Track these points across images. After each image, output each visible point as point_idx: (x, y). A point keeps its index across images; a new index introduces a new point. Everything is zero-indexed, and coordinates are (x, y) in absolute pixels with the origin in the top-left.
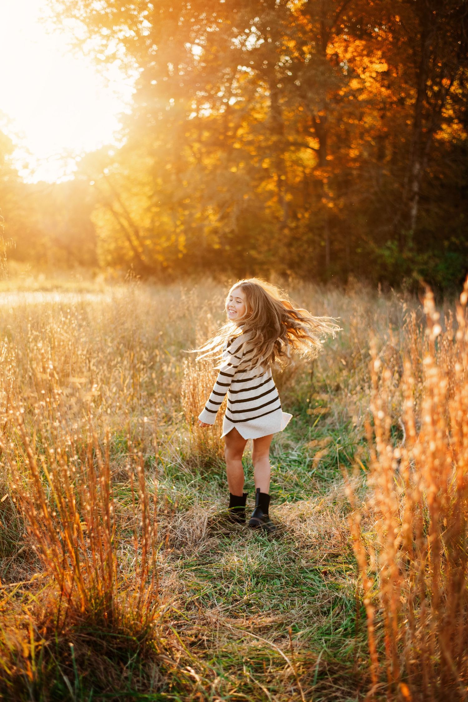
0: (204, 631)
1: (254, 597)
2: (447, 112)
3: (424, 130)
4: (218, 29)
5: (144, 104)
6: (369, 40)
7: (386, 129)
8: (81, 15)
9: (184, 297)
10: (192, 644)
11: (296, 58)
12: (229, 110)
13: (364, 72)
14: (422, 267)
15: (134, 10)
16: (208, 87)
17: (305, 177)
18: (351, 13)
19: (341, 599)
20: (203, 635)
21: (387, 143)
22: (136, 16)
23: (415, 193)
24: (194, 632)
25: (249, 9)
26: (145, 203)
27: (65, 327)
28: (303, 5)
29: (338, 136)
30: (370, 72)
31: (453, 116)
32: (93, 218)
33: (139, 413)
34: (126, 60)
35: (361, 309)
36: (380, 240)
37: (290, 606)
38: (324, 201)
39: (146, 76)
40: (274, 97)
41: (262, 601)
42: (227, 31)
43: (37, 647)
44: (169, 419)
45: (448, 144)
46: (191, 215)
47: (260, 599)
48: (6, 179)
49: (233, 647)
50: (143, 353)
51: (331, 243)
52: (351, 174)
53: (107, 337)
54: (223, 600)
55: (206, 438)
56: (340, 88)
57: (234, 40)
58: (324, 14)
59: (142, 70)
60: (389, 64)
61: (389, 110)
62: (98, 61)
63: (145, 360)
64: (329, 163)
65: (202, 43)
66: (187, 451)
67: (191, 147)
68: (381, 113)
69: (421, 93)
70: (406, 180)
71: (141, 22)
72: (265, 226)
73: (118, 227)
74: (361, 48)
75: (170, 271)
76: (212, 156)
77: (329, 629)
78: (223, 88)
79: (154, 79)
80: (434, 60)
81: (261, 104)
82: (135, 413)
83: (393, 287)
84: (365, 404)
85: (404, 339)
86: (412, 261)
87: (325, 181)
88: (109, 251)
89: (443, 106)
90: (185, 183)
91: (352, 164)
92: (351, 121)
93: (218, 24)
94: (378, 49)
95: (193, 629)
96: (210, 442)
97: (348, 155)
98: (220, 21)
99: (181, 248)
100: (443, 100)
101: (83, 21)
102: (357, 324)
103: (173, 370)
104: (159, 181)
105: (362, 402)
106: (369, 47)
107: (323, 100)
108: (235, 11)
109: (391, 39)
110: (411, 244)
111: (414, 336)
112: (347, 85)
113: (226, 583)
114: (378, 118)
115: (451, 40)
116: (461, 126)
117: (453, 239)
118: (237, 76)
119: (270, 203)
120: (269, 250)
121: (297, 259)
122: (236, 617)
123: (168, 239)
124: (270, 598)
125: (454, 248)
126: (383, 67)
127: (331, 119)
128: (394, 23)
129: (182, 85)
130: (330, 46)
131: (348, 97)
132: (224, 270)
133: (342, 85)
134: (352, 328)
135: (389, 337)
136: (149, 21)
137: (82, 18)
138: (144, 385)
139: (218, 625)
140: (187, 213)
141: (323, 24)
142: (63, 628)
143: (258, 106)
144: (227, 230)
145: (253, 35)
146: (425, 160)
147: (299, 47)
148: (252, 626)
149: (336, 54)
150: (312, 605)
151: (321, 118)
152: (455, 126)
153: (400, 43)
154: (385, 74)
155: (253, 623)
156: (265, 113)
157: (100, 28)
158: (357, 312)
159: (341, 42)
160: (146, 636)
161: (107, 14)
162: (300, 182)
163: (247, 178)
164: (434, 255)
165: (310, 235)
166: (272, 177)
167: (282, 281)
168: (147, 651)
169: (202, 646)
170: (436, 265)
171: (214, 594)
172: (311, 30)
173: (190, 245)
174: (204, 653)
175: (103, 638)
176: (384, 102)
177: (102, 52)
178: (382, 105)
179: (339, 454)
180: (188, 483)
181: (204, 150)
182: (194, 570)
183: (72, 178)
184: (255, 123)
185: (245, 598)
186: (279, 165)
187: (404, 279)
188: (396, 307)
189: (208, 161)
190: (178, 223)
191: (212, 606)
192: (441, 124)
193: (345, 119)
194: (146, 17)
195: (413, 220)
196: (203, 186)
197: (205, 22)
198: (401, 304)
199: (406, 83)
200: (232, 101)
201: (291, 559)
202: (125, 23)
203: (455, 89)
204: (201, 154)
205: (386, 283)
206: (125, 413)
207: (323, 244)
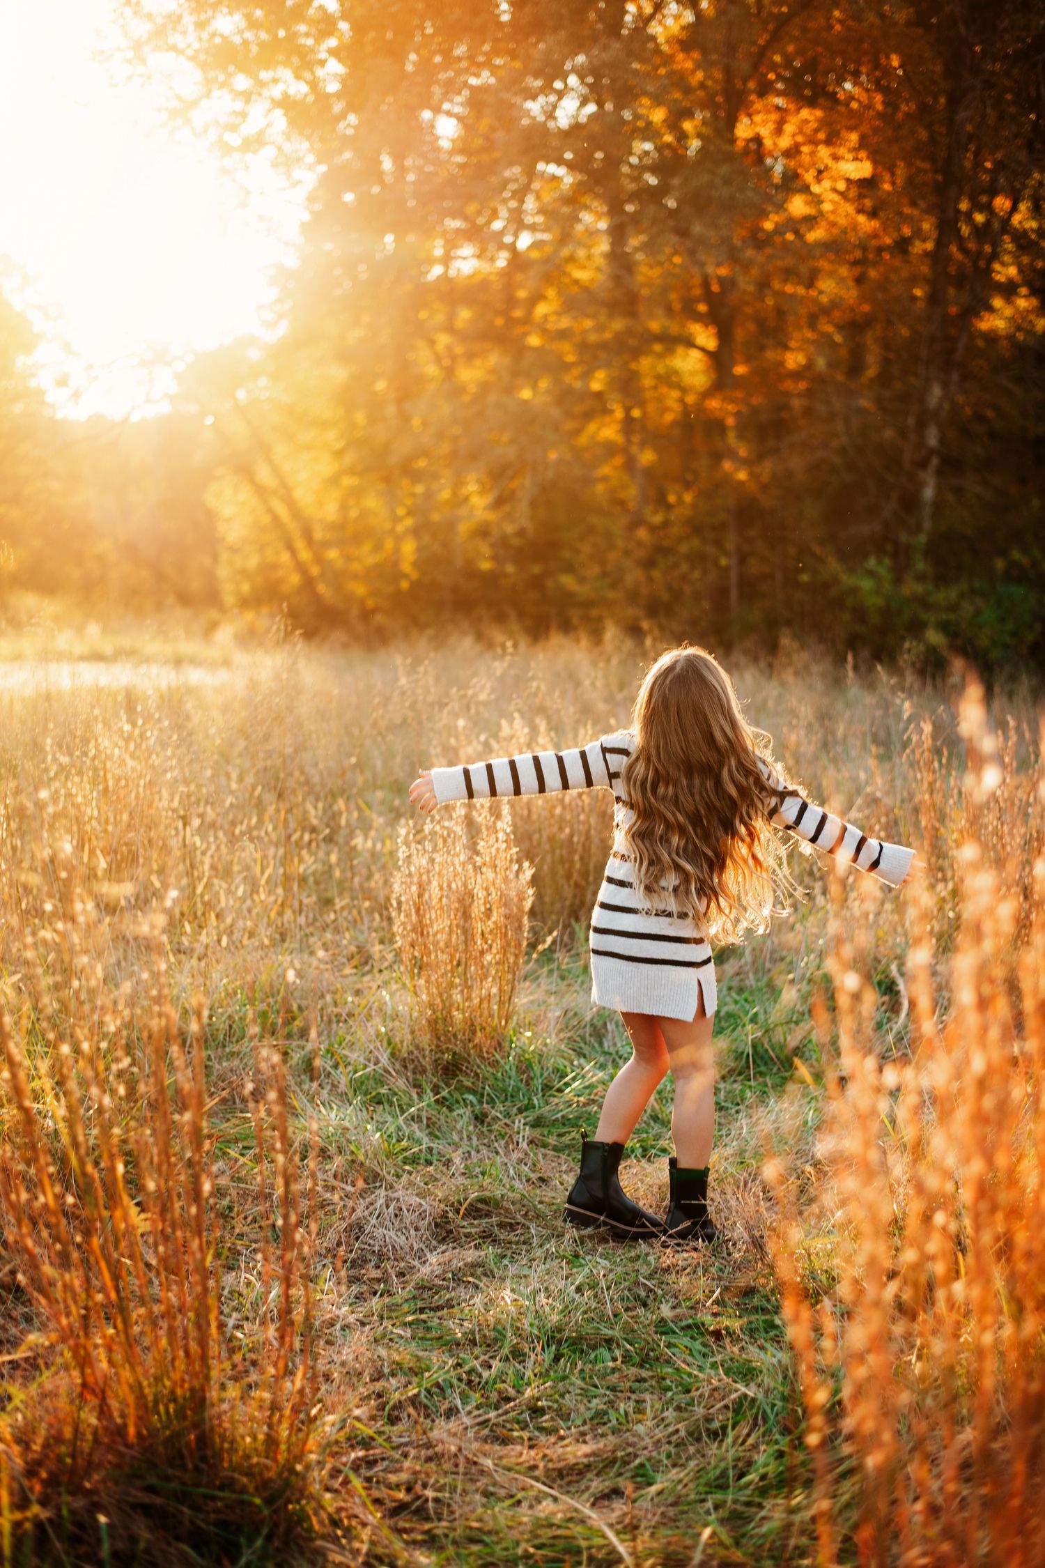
0: (428, 1475)
1: (549, 1392)
2: (1004, 271)
3: (953, 310)
4: (492, 81)
5: (328, 246)
6: (832, 109)
7: (866, 308)
8: (189, 46)
9: (403, 681)
10: (400, 1509)
11: (669, 145)
12: (518, 261)
13: (818, 179)
14: (944, 616)
15: (307, 35)
16: (471, 208)
17: (686, 411)
18: (791, 48)
19: (754, 1400)
20: (425, 1486)
21: (870, 340)
22: (312, 51)
23: (932, 452)
24: (404, 1476)
25: (562, 34)
26: (327, 467)
27: (132, 746)
28: (683, 28)
29: (761, 323)
30: (834, 179)
31: (1018, 279)
32: (210, 499)
33: (295, 945)
34: (287, 147)
35: (806, 712)
36: (852, 556)
37: (632, 1416)
38: (727, 465)
39: (334, 183)
40: (618, 233)
41: (568, 1401)
42: (514, 83)
43: (17, 1525)
44: (363, 960)
45: (1005, 343)
46: (429, 495)
47: (562, 1396)
48: (18, 408)
49: (494, 1517)
50: (309, 807)
51: (743, 560)
52: (786, 407)
53: (230, 768)
54: (476, 1398)
55: (448, 1007)
56: (764, 214)
57: (529, 105)
58: (731, 48)
59: (323, 168)
60: (875, 163)
61: (875, 264)
62: (226, 149)
63: (315, 822)
64: (738, 382)
65: (458, 109)
66: (404, 1038)
67: (432, 343)
68: (857, 271)
69: (947, 228)
70: (911, 421)
71: (322, 63)
72: (595, 520)
73: (266, 519)
74: (814, 125)
75: (379, 618)
76: (478, 362)
77: (724, 1474)
78: (503, 213)
79: (350, 190)
80: (977, 154)
81: (589, 247)
82: (286, 945)
83: (880, 661)
84: (815, 930)
85: (905, 779)
86: (924, 603)
87: (730, 421)
88: (245, 574)
89: (994, 256)
90: (416, 422)
91: (789, 385)
92: (789, 289)
93: (494, 70)
94: (851, 129)
95: (400, 1470)
96: (458, 1016)
97: (781, 363)
98: (498, 61)
99: (406, 567)
100: (996, 244)
101: (193, 59)
102: (798, 744)
103: (379, 846)
104: (360, 417)
105: (808, 925)
106: (830, 124)
107: (726, 241)
108: (533, 40)
109: (879, 107)
110: (921, 565)
111: (928, 777)
112: (780, 207)
113: (483, 1358)
114: (851, 284)
115: (1012, 110)
116: (1034, 302)
117: (1016, 555)
118: (536, 185)
119: (605, 470)
120: (604, 575)
121: (665, 596)
122: (505, 1441)
123: (378, 547)
124: (586, 1395)
125: (1016, 575)
126: (861, 169)
127: (746, 284)
128: (888, 71)
129: (412, 203)
130: (745, 120)
131: (783, 234)
132: (500, 619)
133: (770, 208)
134: (787, 754)
135: (871, 776)
136: (340, 60)
137: (190, 53)
138: (311, 880)
139: (461, 1460)
140: (420, 489)
141: (728, 71)
142: (87, 1475)
143: (581, 253)
144: (510, 529)
145: (572, 94)
146: (955, 377)
147: (673, 123)
148: (541, 1465)
149: (758, 140)
150: (685, 1415)
151: (721, 281)
152: (1022, 303)
153: (900, 116)
154: (867, 185)
155: (545, 1456)
156: (598, 269)
157: (230, 75)
158: (797, 717)
159: (768, 112)
160: (288, 1493)
161: (246, 43)
162: (674, 423)
163: (555, 412)
164: (973, 591)
165: (696, 542)
166: (612, 412)
167: (629, 644)
168: (289, 1530)
169: (421, 1513)
170: (978, 613)
171: (455, 1381)
172: (702, 85)
173: (425, 562)
174: (428, 1532)
175: (183, 1498)
176: (864, 248)
177: (233, 128)
178: (858, 254)
179: (754, 1046)
180: (403, 1112)
181: (459, 350)
182: (411, 1324)
183: (165, 408)
184: (575, 289)
185: (528, 1393)
186: (628, 386)
187: (907, 645)
188: (886, 708)
189: (470, 375)
190: (401, 511)
191: (451, 1412)
192: (991, 296)
193: (777, 285)
194: (333, 52)
195: (927, 511)
196: (457, 430)
197: (464, 64)
198: (898, 701)
199: (913, 204)
200: (525, 241)
201: (637, 1297)
202: (287, 63)
203: (1023, 219)
204: (454, 358)
205: (865, 653)
206: (262, 946)
207: (724, 562)
